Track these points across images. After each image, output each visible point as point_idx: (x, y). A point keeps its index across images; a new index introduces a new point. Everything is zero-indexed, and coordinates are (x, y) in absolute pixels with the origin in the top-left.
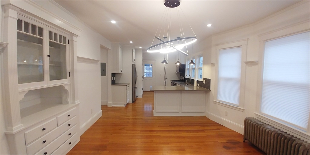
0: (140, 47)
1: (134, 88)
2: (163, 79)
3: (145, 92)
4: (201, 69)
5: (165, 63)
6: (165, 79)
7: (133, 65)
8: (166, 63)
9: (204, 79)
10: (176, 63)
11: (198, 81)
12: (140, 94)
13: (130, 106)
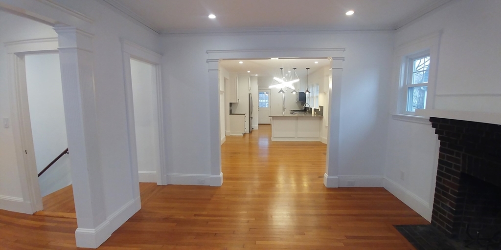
0: (257, 75)
1: (250, 118)
2: (282, 108)
3: (260, 125)
4: (317, 97)
5: (281, 92)
6: (284, 109)
7: (249, 94)
8: (283, 92)
9: (320, 107)
10: (292, 92)
11: (315, 109)
12: (255, 126)
13: (247, 136)
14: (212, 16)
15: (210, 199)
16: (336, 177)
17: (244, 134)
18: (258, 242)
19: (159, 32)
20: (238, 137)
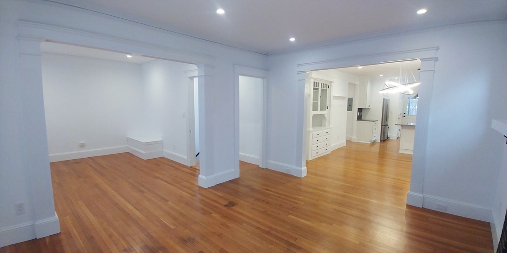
1: (384, 126)
7: (384, 99)
12: (393, 135)
13: (378, 146)
14: (292, 40)
15: (285, 184)
16: (421, 195)
17: (374, 143)
18: (290, 216)
19: (267, 54)
20: (364, 144)
